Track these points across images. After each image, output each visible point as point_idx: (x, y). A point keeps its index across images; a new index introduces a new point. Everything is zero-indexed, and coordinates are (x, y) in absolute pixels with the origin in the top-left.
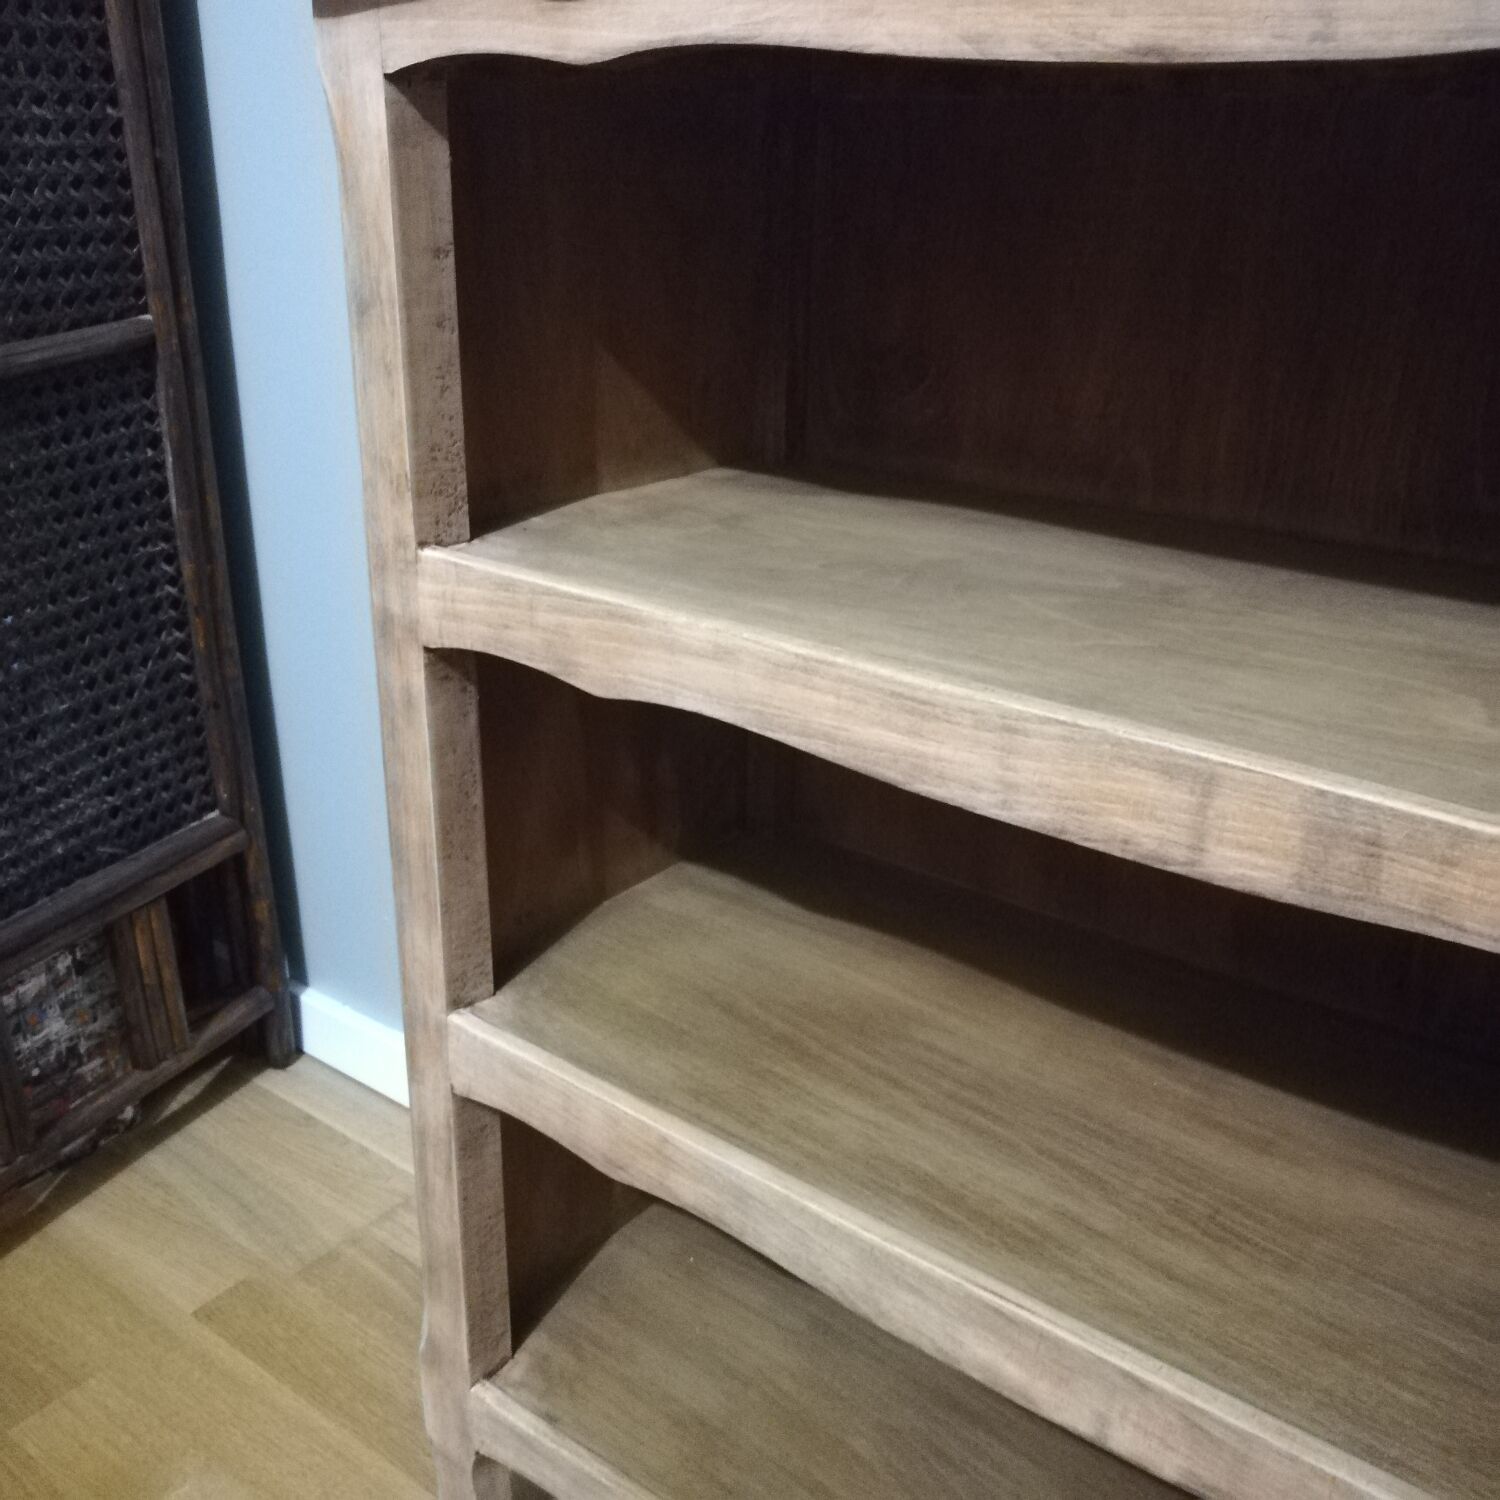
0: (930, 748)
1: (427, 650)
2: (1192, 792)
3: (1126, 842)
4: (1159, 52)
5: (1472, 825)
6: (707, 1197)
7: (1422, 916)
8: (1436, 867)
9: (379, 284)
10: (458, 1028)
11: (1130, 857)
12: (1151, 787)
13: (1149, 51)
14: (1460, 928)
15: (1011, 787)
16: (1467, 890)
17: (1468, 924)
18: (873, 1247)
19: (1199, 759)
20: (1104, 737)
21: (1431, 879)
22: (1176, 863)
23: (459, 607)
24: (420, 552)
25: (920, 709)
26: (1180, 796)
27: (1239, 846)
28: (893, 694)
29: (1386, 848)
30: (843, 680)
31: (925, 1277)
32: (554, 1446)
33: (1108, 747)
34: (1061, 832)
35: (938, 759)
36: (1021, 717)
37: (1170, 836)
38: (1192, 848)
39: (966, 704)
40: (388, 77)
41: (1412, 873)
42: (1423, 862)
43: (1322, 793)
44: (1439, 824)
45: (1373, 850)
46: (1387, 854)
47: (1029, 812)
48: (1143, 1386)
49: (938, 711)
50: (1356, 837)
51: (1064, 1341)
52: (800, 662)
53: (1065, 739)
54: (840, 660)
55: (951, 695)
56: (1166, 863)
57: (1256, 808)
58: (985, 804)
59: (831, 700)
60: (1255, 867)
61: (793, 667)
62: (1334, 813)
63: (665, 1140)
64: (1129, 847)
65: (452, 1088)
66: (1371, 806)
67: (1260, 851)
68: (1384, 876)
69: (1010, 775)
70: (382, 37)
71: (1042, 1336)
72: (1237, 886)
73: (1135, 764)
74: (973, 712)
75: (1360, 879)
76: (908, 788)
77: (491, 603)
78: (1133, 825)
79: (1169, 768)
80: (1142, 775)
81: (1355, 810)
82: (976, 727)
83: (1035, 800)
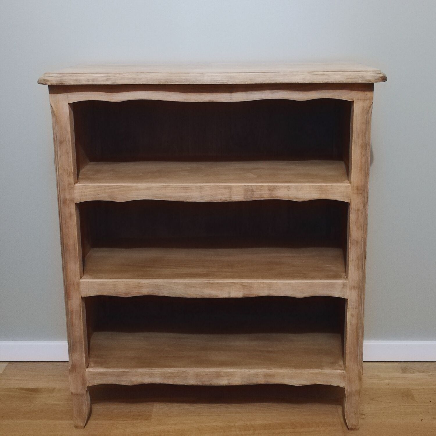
0: (189, 194)
1: (76, 203)
2: (229, 190)
3: (221, 199)
4: (211, 101)
5: (263, 185)
6: (150, 290)
7: (259, 198)
8: (260, 191)
9: (66, 138)
10: (84, 282)
11: (221, 201)
12: (223, 191)
13: (210, 101)
14: (264, 198)
15: (202, 196)
16: (264, 193)
17: (265, 197)
18: (186, 283)
19: (229, 185)
20: (215, 186)
21: (260, 193)
22: (228, 200)
23: (86, 193)
24: (75, 185)
25: (186, 188)
26: (227, 191)
27: (236, 195)
28: (182, 187)
29: (254, 190)
30: (173, 187)
31: (196, 283)
32: (111, 371)
33: (216, 187)
34: (211, 201)
35: (190, 195)
36: (203, 186)
37: (227, 197)
38: (230, 197)
39: (194, 186)
40: (69, 104)
41: (257, 193)
42: (258, 191)
43: (245, 185)
44: (259, 185)
45: (253, 191)
46: (254, 191)
47: (206, 199)
48: (234, 283)
49: (190, 188)
50: (250, 190)
51: (221, 282)
52: (164, 186)
53: (210, 187)
54: (171, 184)
55: (192, 185)
56: (227, 201)
57: (237, 190)
58: (199, 200)
59: (171, 191)
60: (238, 197)
61: (163, 187)
62: (247, 188)
63: (140, 283)
64: (221, 200)
65: (81, 296)
66: (251, 185)
67: (239, 195)
68: (254, 194)
69: (202, 195)
70: (68, 97)
71: (218, 283)
72: (237, 201)
73: (220, 188)
74: (195, 187)
75: (251, 195)
76: (186, 201)
77: (94, 191)
78: (222, 197)
79: (225, 188)
80: (221, 189)
81: (249, 186)
82: (196, 189)
83: (206, 197)
